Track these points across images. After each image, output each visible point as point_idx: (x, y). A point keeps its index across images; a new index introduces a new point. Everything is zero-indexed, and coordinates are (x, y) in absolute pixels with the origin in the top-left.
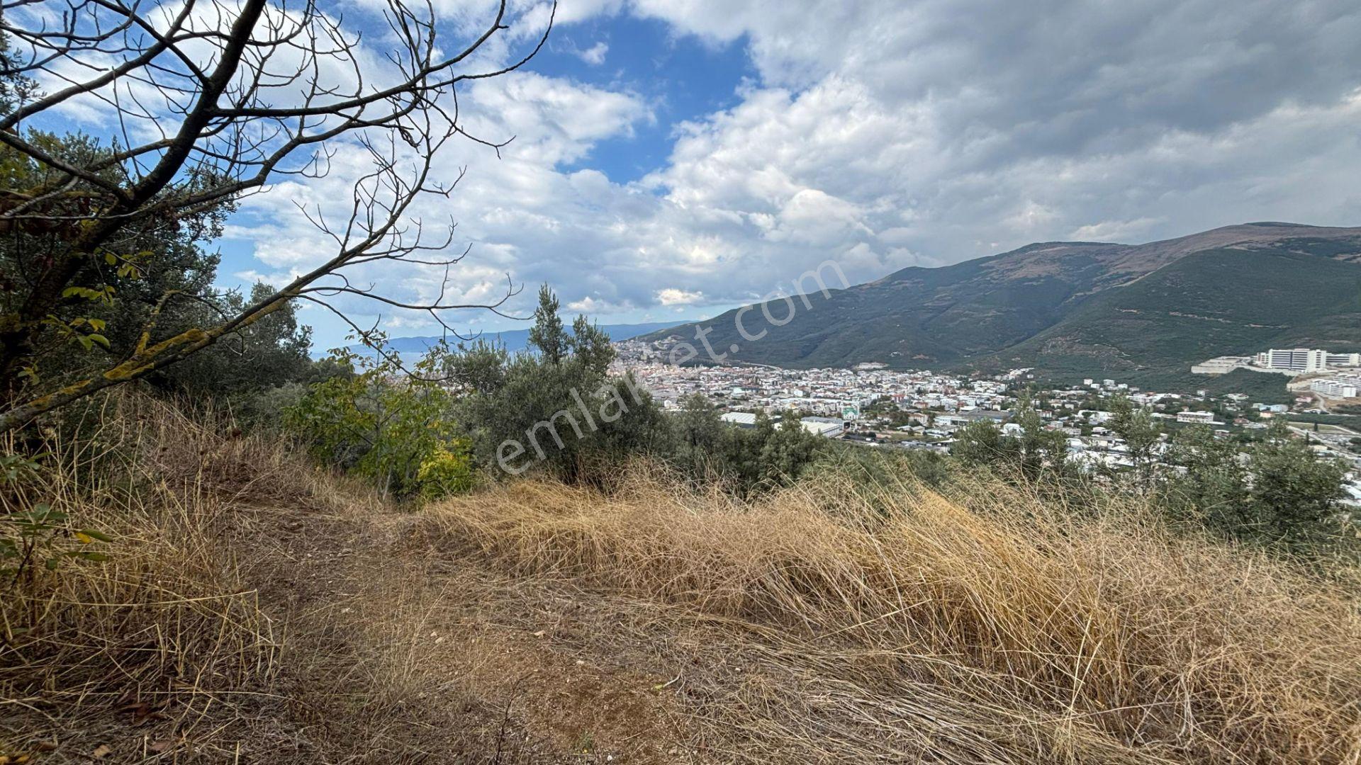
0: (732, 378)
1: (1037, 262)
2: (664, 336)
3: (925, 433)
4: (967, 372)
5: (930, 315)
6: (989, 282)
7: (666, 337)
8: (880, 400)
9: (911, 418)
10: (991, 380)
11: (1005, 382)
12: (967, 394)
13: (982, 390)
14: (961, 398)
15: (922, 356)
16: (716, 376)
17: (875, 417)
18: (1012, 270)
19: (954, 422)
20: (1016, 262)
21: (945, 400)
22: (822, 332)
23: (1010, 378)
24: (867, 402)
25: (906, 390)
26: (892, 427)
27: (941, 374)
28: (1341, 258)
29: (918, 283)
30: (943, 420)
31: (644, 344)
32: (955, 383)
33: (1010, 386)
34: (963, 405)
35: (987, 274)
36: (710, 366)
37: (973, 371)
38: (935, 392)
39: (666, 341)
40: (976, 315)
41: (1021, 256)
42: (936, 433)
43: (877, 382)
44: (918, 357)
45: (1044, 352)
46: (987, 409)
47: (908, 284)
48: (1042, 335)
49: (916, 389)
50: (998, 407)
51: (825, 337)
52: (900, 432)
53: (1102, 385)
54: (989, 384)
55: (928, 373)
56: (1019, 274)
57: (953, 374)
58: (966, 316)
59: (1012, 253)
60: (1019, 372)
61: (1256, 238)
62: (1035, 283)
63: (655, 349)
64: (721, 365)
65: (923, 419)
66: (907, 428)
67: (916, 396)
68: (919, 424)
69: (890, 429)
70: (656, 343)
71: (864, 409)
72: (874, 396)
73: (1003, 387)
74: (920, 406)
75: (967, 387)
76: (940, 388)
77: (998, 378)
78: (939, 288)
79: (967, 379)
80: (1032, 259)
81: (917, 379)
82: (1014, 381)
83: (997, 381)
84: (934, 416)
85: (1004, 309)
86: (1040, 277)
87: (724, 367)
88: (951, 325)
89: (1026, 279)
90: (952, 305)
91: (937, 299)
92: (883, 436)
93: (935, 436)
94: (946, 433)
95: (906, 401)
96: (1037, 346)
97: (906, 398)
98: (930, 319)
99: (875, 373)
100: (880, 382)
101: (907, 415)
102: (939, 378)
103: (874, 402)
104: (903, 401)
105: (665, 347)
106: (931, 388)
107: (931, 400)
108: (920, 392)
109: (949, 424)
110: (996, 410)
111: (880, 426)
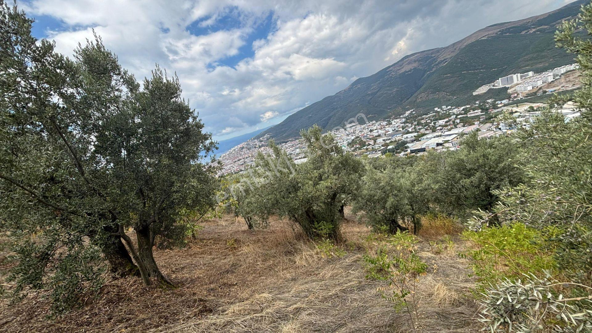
0: (296, 145)
1: (409, 63)
2: (263, 135)
3: (372, 148)
4: (389, 117)
5: (371, 97)
6: (391, 77)
7: (265, 135)
8: (355, 139)
9: (367, 143)
10: (399, 118)
11: (404, 118)
12: (389, 127)
13: (395, 123)
14: (387, 129)
15: (371, 115)
16: (289, 146)
17: (353, 146)
18: (399, 69)
19: (384, 140)
20: (401, 66)
21: (381, 132)
22: (329, 116)
23: (406, 115)
24: (350, 141)
25: (365, 131)
26: (360, 149)
27: (379, 121)
28: (523, 33)
29: (364, 84)
30: (380, 140)
31: (256, 140)
32: (385, 123)
33: (406, 119)
34: (387, 132)
35: (390, 73)
36: (286, 142)
37: (392, 116)
38: (377, 129)
39: (265, 137)
40: (389, 92)
41: (402, 62)
42: (377, 147)
43: (354, 131)
44: (369, 116)
45: (418, 101)
46: (397, 131)
47: (359, 86)
48: (416, 94)
49: (369, 130)
50: (401, 129)
51: (330, 118)
52: (363, 150)
53: (442, 109)
54: (398, 120)
55: (374, 122)
56: (403, 71)
57: (384, 120)
58: (385, 93)
59: (398, 62)
60: (409, 112)
61: (490, 33)
62: (409, 73)
63: (261, 141)
64: (290, 141)
65: (372, 142)
66: (365, 148)
67: (369, 133)
68: (369, 145)
69: (359, 150)
70: (261, 139)
71: (349, 144)
72: (353, 138)
73: (404, 120)
74: (371, 137)
75: (389, 124)
76: (379, 127)
77: (401, 116)
78: (372, 84)
79: (389, 120)
80: (407, 63)
81: (370, 126)
82: (408, 116)
83: (401, 118)
84: (376, 139)
85: (400, 87)
86: (411, 70)
87: (292, 141)
88: (380, 99)
89: (406, 72)
90: (379, 91)
91: (372, 90)
92: (356, 154)
93: (377, 148)
94: (381, 145)
95: (365, 136)
96: (414, 99)
97: (365, 135)
98: (371, 99)
99: (353, 128)
100: (355, 131)
101: (365, 142)
102: (378, 123)
103: (353, 140)
104: (364, 137)
105: (265, 139)
106: (375, 128)
107: (375, 134)
108: (371, 131)
109: (382, 141)
110: (400, 130)
111: (355, 149)
